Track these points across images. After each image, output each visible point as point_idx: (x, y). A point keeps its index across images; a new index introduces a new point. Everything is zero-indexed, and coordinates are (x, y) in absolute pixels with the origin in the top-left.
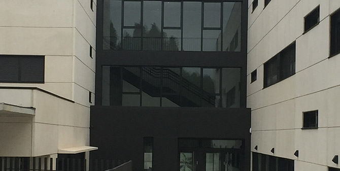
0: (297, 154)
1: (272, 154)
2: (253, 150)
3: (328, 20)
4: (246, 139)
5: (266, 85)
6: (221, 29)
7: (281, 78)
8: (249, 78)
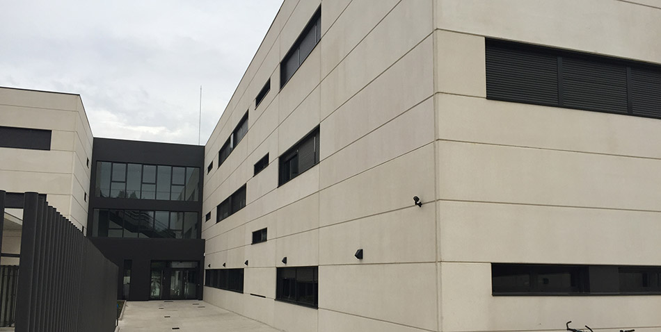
0: (247, 263)
1: (224, 268)
2: (206, 267)
3: (277, 161)
4: (201, 260)
5: (218, 221)
6: (185, 185)
7: (232, 213)
8: (204, 218)
